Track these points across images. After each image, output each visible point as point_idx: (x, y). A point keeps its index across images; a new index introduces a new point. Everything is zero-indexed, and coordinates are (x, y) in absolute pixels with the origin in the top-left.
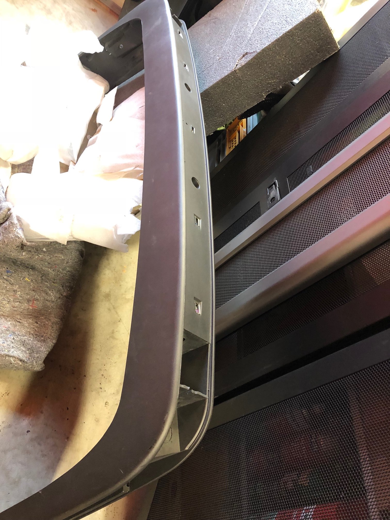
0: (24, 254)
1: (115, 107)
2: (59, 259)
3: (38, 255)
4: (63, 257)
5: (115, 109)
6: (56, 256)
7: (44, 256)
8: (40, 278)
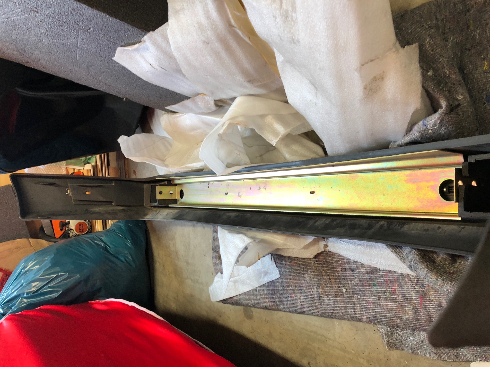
0: (461, 97)
1: (188, 98)
2: (434, 43)
3: (449, 76)
4: (428, 40)
5: (189, 96)
6: (432, 51)
7: (443, 67)
8: (473, 51)
